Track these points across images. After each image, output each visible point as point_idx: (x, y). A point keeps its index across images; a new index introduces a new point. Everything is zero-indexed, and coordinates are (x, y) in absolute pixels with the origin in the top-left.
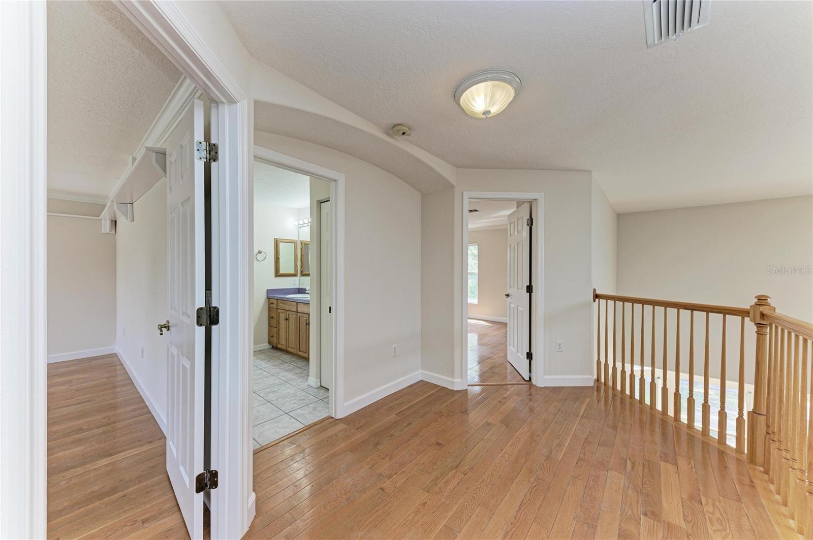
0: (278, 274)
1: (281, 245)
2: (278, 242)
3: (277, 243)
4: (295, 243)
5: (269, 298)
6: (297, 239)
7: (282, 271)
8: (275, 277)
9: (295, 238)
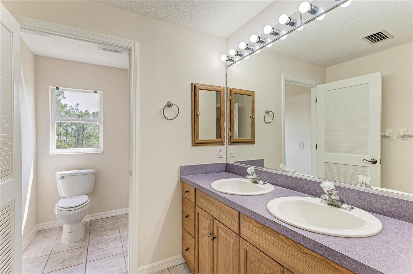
0: (196, 142)
1: (201, 93)
2: (197, 89)
3: (194, 89)
4: (219, 92)
5: (182, 182)
6: (224, 86)
7: (202, 137)
8: (192, 145)
9: (221, 83)
